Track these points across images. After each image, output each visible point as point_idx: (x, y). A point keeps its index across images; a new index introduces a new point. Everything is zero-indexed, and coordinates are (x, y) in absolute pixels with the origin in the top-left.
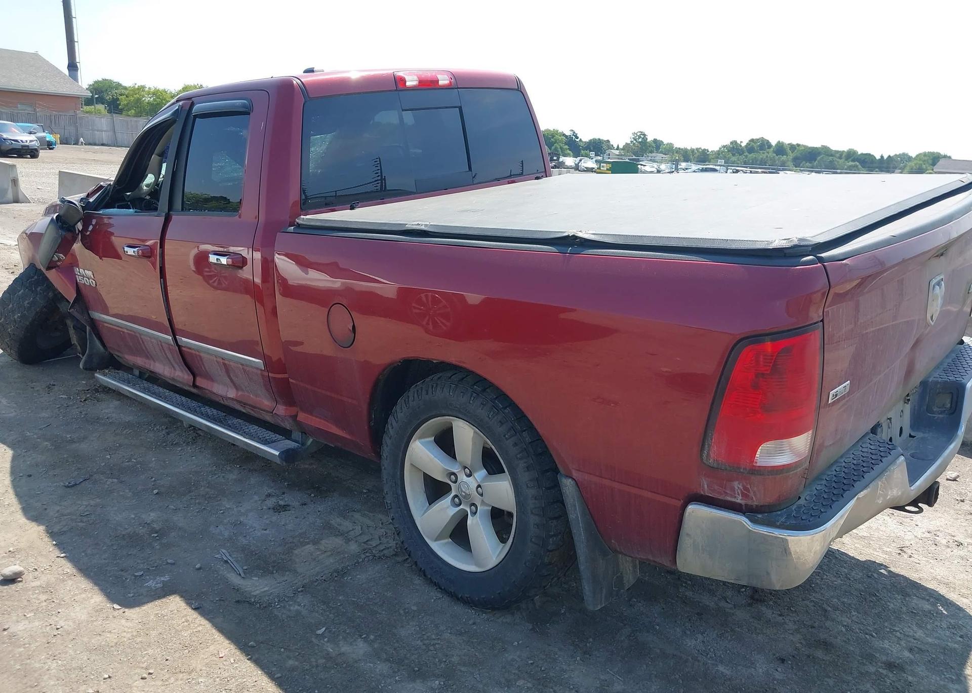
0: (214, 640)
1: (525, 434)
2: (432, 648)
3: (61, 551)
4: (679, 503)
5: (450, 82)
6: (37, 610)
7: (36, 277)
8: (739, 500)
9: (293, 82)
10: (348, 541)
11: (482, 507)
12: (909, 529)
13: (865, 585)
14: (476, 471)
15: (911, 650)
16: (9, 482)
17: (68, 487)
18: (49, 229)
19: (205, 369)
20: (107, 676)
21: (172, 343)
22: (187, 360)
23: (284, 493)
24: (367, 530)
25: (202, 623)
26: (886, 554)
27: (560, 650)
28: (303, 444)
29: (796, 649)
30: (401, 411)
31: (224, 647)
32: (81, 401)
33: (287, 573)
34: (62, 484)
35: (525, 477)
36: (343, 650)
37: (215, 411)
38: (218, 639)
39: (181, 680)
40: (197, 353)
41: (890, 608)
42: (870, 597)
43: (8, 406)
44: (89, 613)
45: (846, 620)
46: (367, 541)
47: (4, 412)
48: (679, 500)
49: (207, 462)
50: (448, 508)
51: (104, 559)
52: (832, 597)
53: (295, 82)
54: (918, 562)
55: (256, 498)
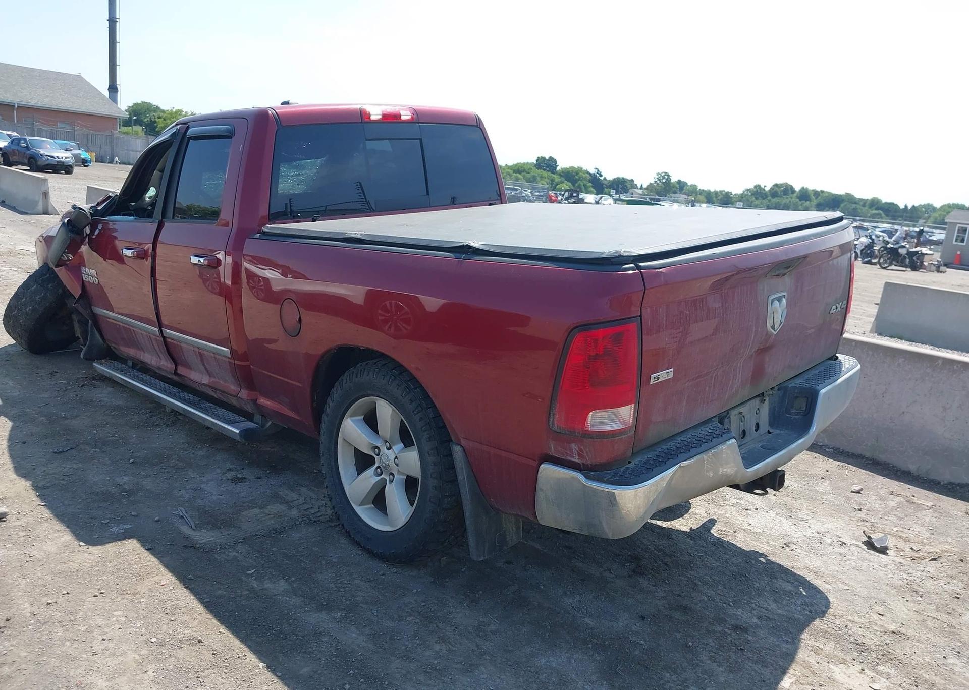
0: (160, 573)
1: (429, 410)
2: (342, 590)
3: (42, 500)
4: (535, 464)
5: (412, 117)
6: (16, 542)
7: (48, 275)
8: (576, 459)
9: (268, 112)
10: (290, 508)
11: (398, 476)
12: (801, 529)
13: (739, 568)
14: (395, 445)
15: (760, 618)
16: (6, 447)
17: (56, 453)
18: (59, 232)
19: (185, 358)
20: (66, 592)
21: (159, 335)
22: (170, 350)
23: (243, 469)
24: (309, 501)
25: (152, 560)
26: (771, 547)
27: (452, 597)
28: (263, 426)
29: (659, 610)
30: (337, 393)
31: (167, 578)
32: (79, 387)
33: (233, 529)
34: (51, 451)
35: (427, 447)
36: (266, 586)
37: (191, 397)
38: (163, 572)
39: (127, 599)
40: (178, 343)
41: (755, 586)
42: (740, 577)
43: (15, 387)
44: (58, 547)
45: (710, 592)
46: (307, 509)
47: (9, 392)
48: (536, 461)
49: (182, 441)
50: (371, 477)
51: (78, 509)
52: (705, 575)
53: (270, 112)
54: (799, 555)
55: (218, 471)
